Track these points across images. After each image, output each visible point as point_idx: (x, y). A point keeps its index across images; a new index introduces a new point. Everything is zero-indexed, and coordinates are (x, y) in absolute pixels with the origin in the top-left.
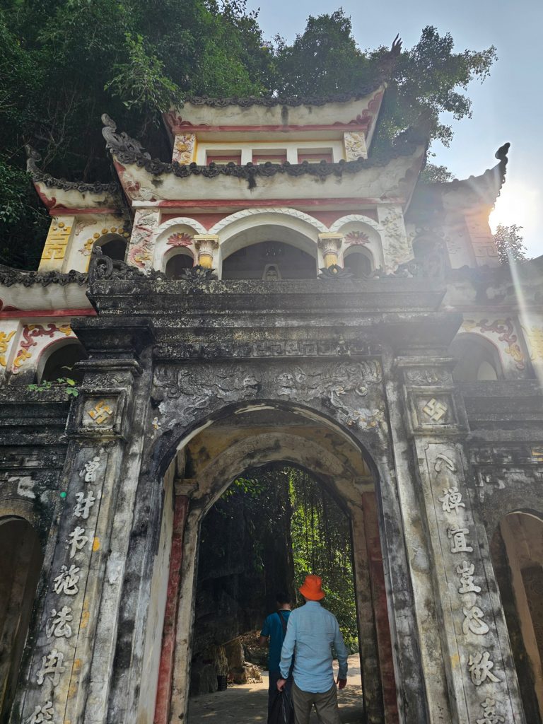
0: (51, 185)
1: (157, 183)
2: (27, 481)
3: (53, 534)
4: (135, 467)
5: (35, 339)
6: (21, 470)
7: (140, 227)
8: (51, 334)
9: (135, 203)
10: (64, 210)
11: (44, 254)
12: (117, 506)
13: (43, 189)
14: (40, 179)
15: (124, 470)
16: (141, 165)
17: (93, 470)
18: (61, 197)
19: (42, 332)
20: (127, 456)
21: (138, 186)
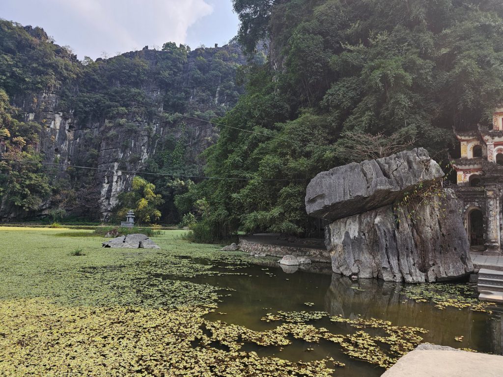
0: (461, 136)
1: (493, 139)
2: (476, 203)
3: (487, 212)
4: (498, 202)
5: (467, 175)
6: (475, 201)
7: (489, 150)
8: (470, 173)
9: (487, 144)
10: (463, 141)
11: (462, 153)
12: (496, 208)
13: (459, 137)
14: (458, 134)
15: (496, 202)
16: (488, 136)
17: (492, 203)
18: (463, 138)
19: (468, 173)
20: (496, 200)
21: (488, 140)
